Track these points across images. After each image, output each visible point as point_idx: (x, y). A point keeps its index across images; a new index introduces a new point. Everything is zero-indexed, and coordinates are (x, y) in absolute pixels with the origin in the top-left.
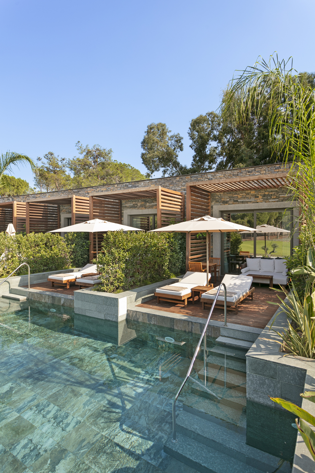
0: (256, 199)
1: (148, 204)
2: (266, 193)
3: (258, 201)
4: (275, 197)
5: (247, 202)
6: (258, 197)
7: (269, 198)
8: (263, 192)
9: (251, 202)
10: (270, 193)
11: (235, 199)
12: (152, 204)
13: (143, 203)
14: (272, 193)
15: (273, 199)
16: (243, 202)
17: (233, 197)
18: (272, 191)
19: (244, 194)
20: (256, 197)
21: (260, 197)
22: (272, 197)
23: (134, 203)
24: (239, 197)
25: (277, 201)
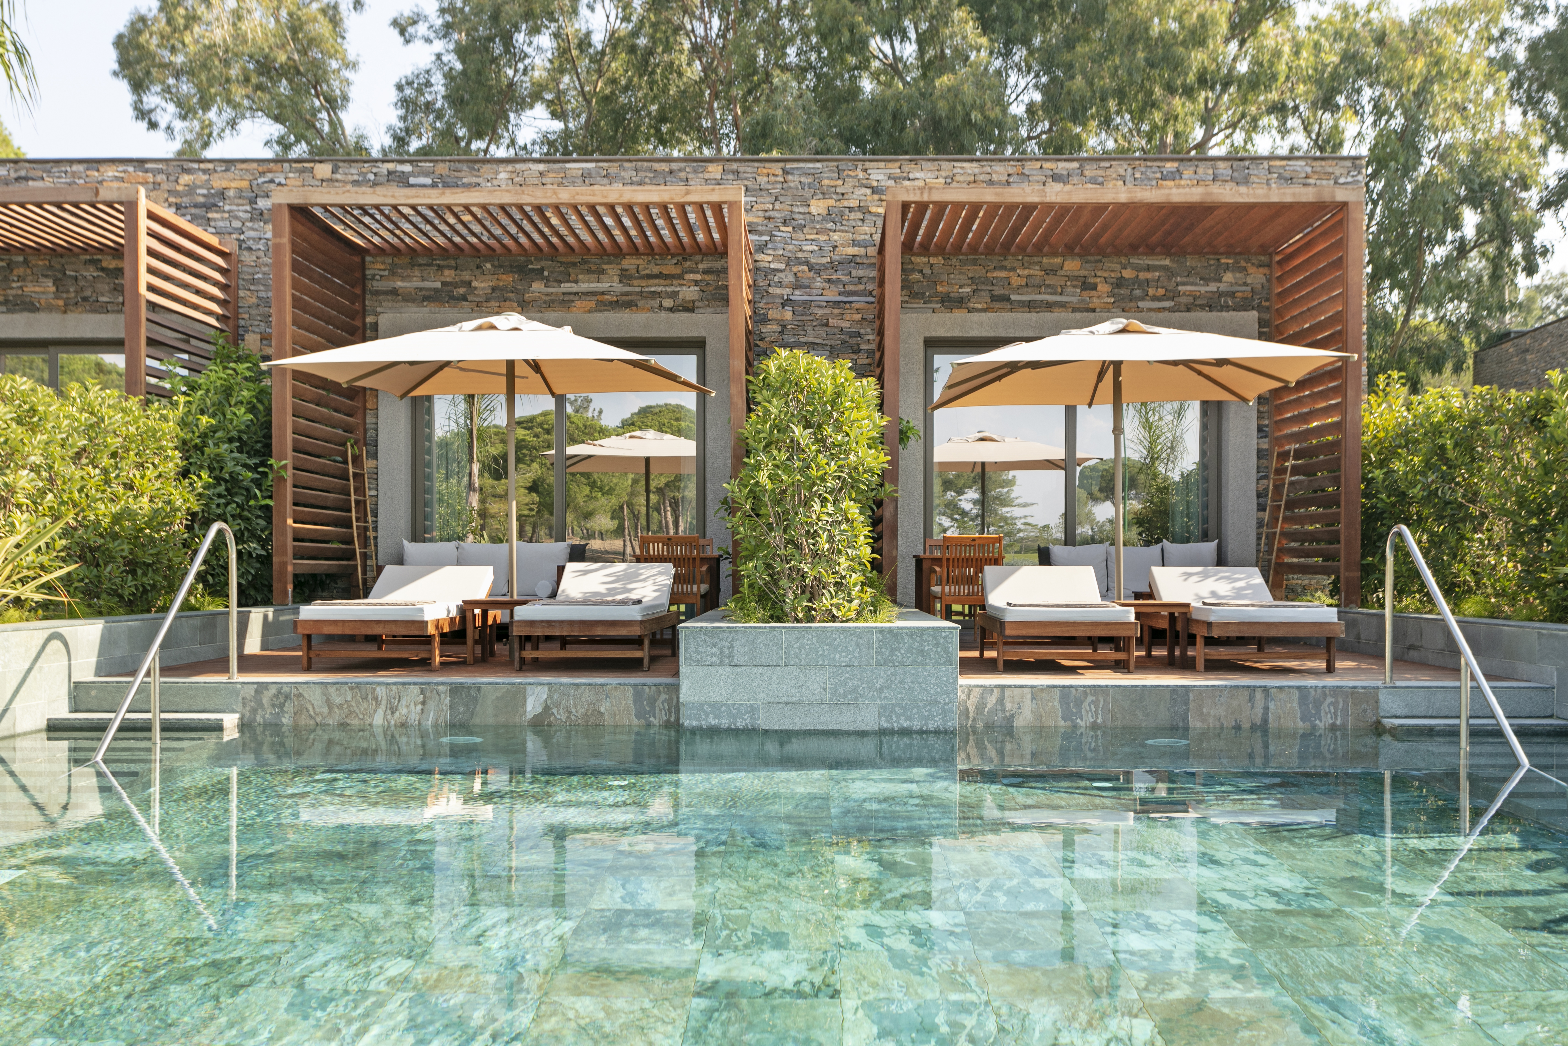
0: (1086, 294)
1: (538, 286)
2: (1128, 274)
3: (1095, 302)
4: (1161, 292)
5: (1049, 306)
6: (1094, 287)
7: (1138, 292)
8: (1112, 268)
9: (1063, 305)
10: (1143, 276)
11: (998, 291)
12: (567, 287)
13: (508, 279)
14: (1149, 275)
15: (1155, 298)
16: (1030, 306)
17: (987, 281)
18: (1148, 268)
19: (1036, 271)
20: (1088, 286)
21: (1103, 288)
22: (1151, 292)
23: (449, 275)
24: (1016, 281)
25: (1170, 310)
